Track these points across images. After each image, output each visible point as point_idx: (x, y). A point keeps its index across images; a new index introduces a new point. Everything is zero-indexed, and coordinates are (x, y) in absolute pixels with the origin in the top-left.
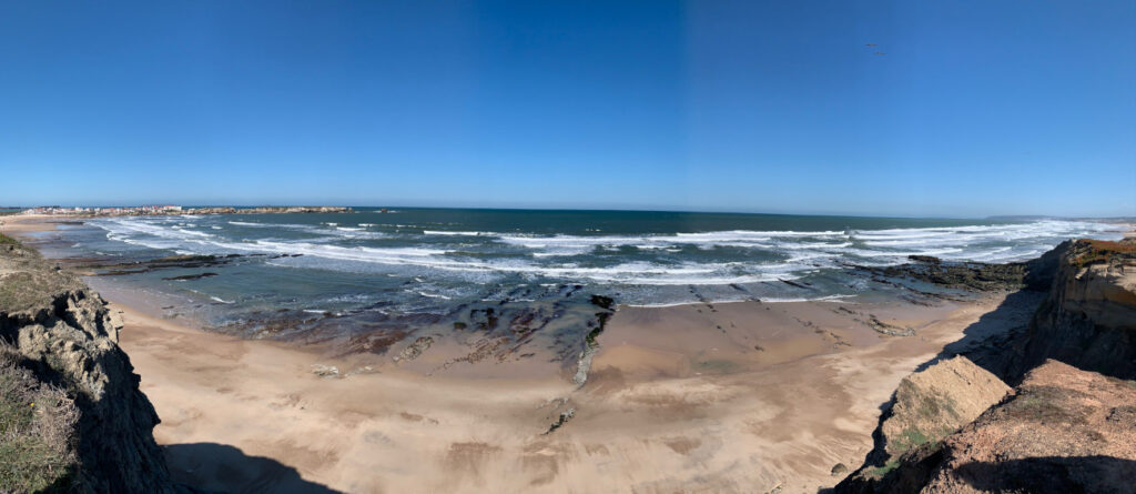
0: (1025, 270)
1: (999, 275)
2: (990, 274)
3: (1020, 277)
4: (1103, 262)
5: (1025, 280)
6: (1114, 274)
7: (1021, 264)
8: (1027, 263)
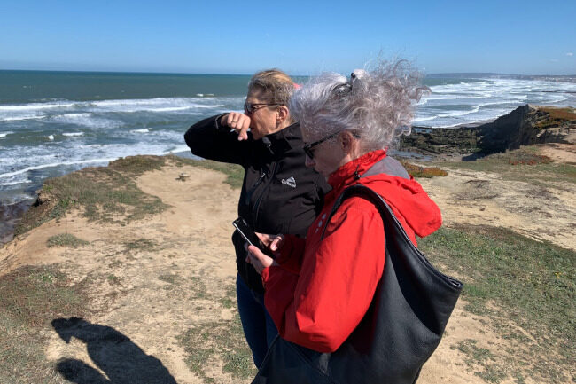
0: (478, 135)
1: (450, 140)
2: (441, 138)
3: (472, 142)
4: (557, 126)
5: (478, 145)
6: (563, 134)
7: (472, 129)
8: (478, 128)
